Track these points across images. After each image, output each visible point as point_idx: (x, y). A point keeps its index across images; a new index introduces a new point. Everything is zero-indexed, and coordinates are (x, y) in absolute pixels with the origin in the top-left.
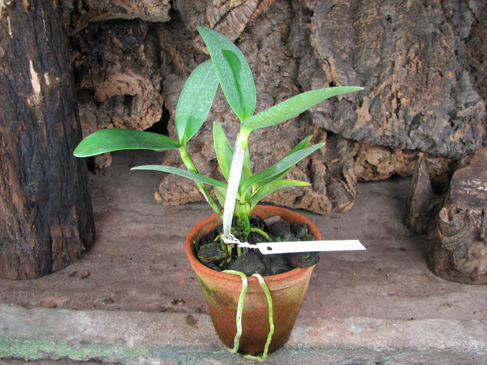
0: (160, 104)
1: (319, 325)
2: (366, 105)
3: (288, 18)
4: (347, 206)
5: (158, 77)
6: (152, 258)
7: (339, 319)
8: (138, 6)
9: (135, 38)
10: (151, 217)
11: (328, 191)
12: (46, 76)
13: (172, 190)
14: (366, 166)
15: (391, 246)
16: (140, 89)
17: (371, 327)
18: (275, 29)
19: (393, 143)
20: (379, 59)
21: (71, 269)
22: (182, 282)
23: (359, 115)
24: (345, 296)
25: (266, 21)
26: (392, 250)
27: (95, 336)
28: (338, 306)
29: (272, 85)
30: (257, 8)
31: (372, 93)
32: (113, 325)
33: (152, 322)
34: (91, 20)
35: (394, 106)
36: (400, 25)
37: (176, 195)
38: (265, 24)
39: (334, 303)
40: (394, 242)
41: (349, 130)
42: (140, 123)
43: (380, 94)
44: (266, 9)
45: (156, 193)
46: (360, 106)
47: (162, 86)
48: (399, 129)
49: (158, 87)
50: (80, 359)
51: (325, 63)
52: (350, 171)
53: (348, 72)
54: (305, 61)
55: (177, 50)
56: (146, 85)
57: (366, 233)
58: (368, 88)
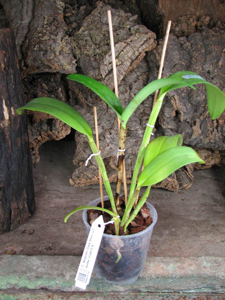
1: (183, 262)
2: (198, 124)
3: (147, 71)
4: (188, 185)
6: (72, 220)
7: (195, 258)
8: (58, 65)
9: (54, 84)
10: (68, 194)
11: (176, 177)
12: (12, 109)
13: (81, 177)
15: (218, 210)
17: (216, 263)
18: (139, 78)
19: (214, 146)
20: (204, 96)
21: (22, 228)
23: (194, 130)
24: (194, 243)
25: (134, 73)
26: (219, 213)
27: (45, 272)
28: (191, 249)
29: (139, 112)
30: (130, 66)
31: (201, 117)
32: (55, 265)
34: (29, 73)
35: (215, 124)
36: (215, 76)
37: (83, 181)
38: (134, 75)
39: (188, 248)
40: (219, 207)
41: (188, 139)
42: (58, 135)
43: (206, 117)
44: (135, 66)
45: (71, 179)
46: (195, 124)
48: (219, 138)
50: (34, 288)
51: (172, 99)
53: (186, 104)
55: (79, 90)
57: (201, 202)
58: (198, 114)
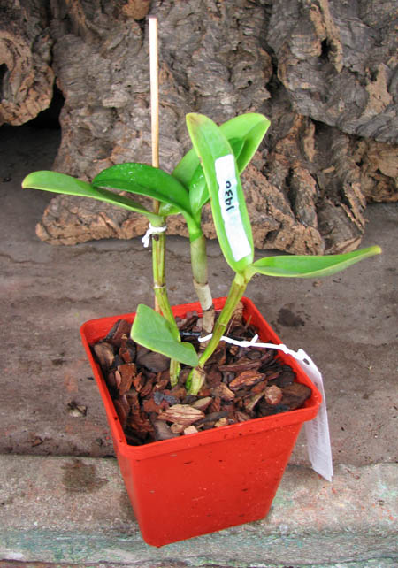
0: (49, 83)
2: (382, 78)
4: (349, 244)
5: (46, 39)
6: (25, 339)
10: (30, 264)
11: (319, 220)
13: (63, 220)
14: (378, 178)
16: (9, 54)
22: (72, 386)
23: (371, 94)
24: (356, 411)
28: (346, 433)
29: (226, 48)
31: (393, 59)
33: (9, 477)
37: (69, 229)
41: (354, 121)
42: (17, 112)
45: (38, 226)
46: (373, 79)
47: (52, 53)
49: (46, 55)
51: (315, 9)
52: (356, 187)
53: (352, 23)
54: (279, 8)
56: (19, 48)
57: (383, 291)
58: (385, 51)
